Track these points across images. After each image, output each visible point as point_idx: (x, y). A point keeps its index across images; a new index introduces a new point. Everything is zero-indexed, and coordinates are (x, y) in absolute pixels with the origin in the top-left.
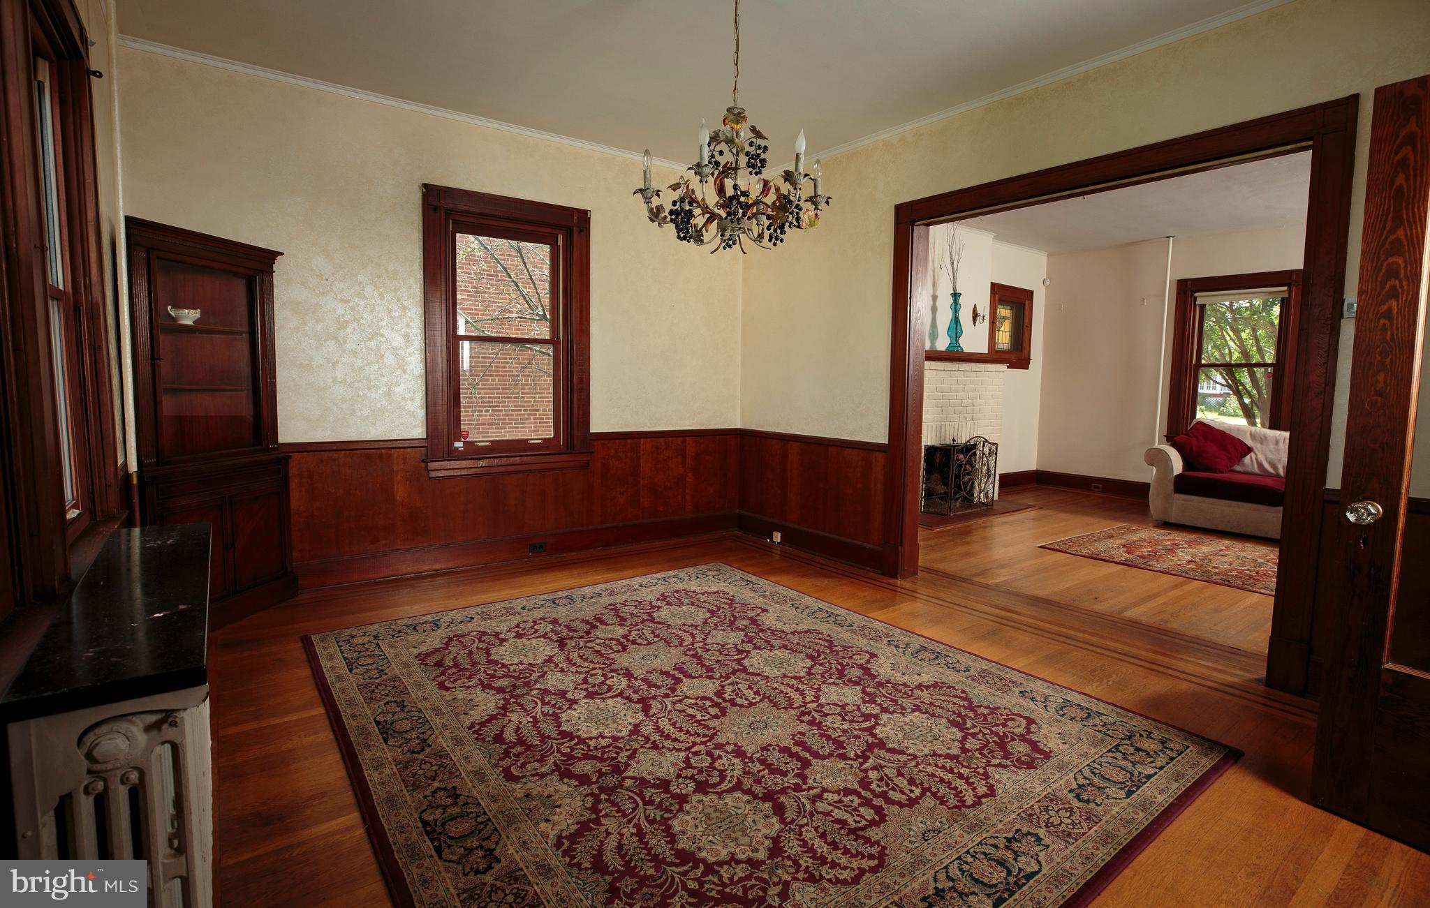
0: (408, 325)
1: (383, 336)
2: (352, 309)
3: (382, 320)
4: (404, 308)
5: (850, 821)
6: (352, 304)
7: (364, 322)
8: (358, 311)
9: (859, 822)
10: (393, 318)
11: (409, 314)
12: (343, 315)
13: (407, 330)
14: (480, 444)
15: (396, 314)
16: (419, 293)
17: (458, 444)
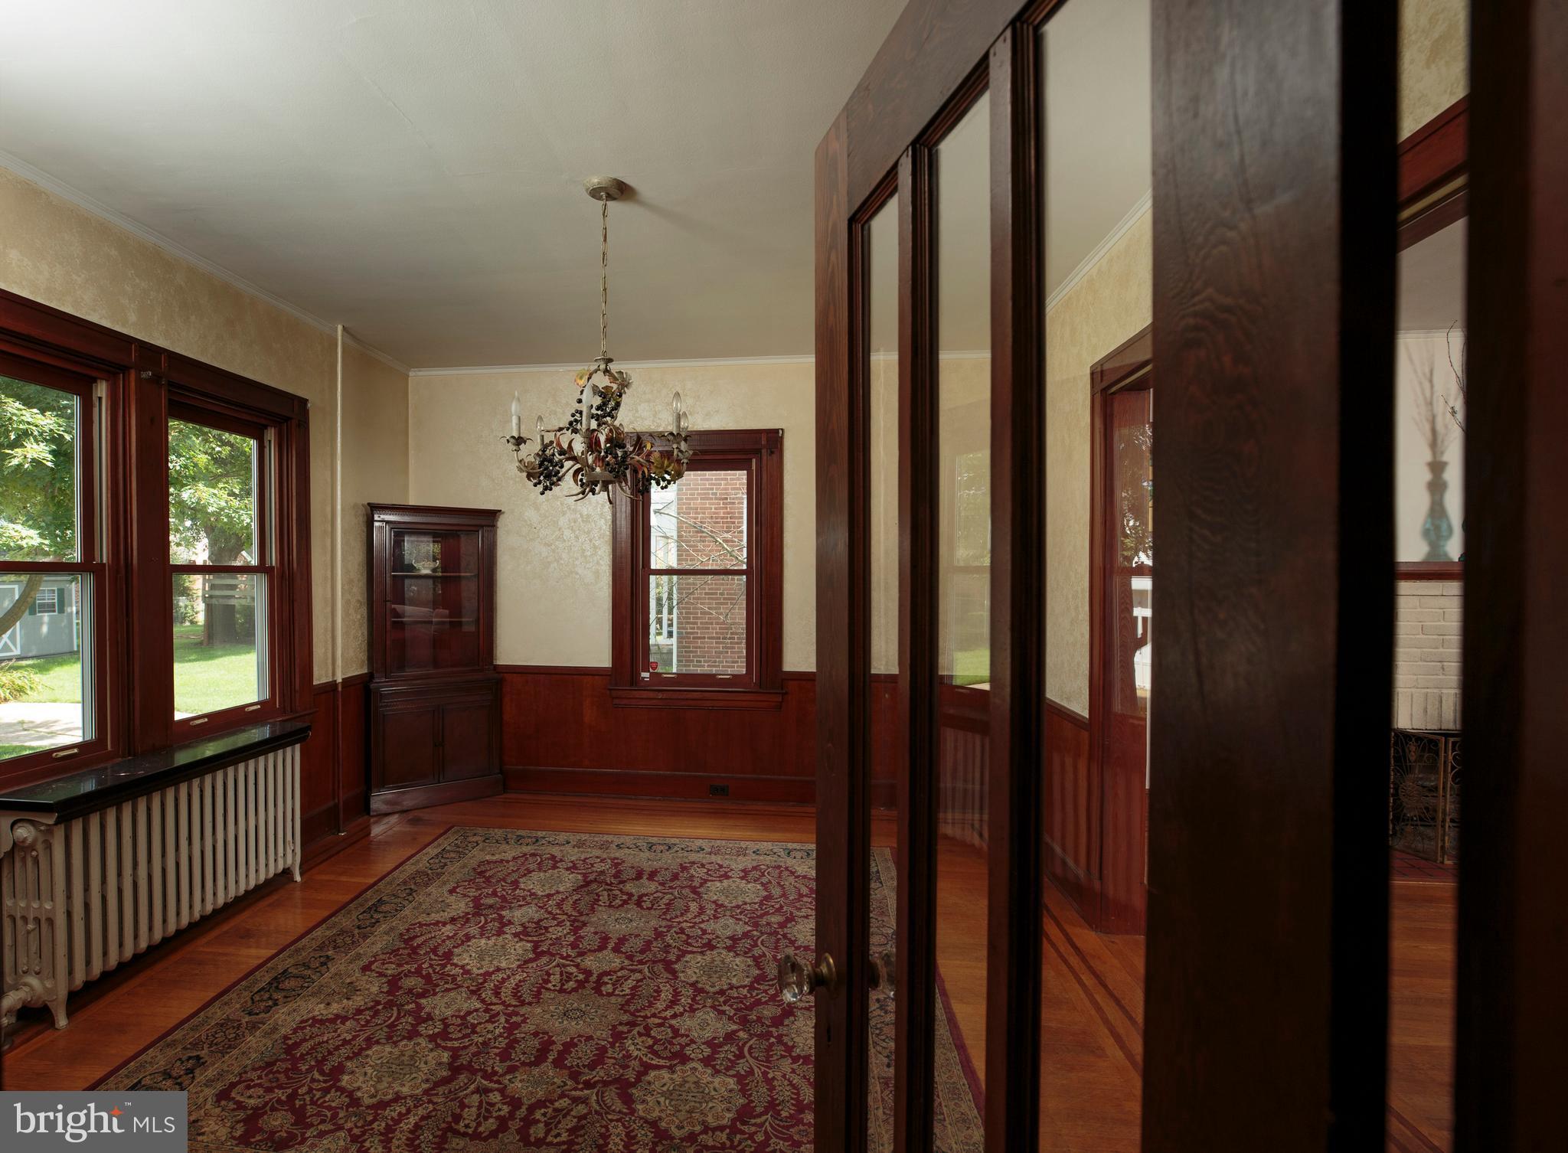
0: (598, 563)
1: (577, 573)
2: (554, 551)
3: (577, 559)
4: (595, 547)
6: (553, 547)
7: (562, 562)
8: (558, 553)
10: (586, 557)
11: (599, 553)
12: (547, 557)
13: (597, 567)
14: (665, 676)
15: (589, 553)
16: (608, 533)
17: (645, 675)
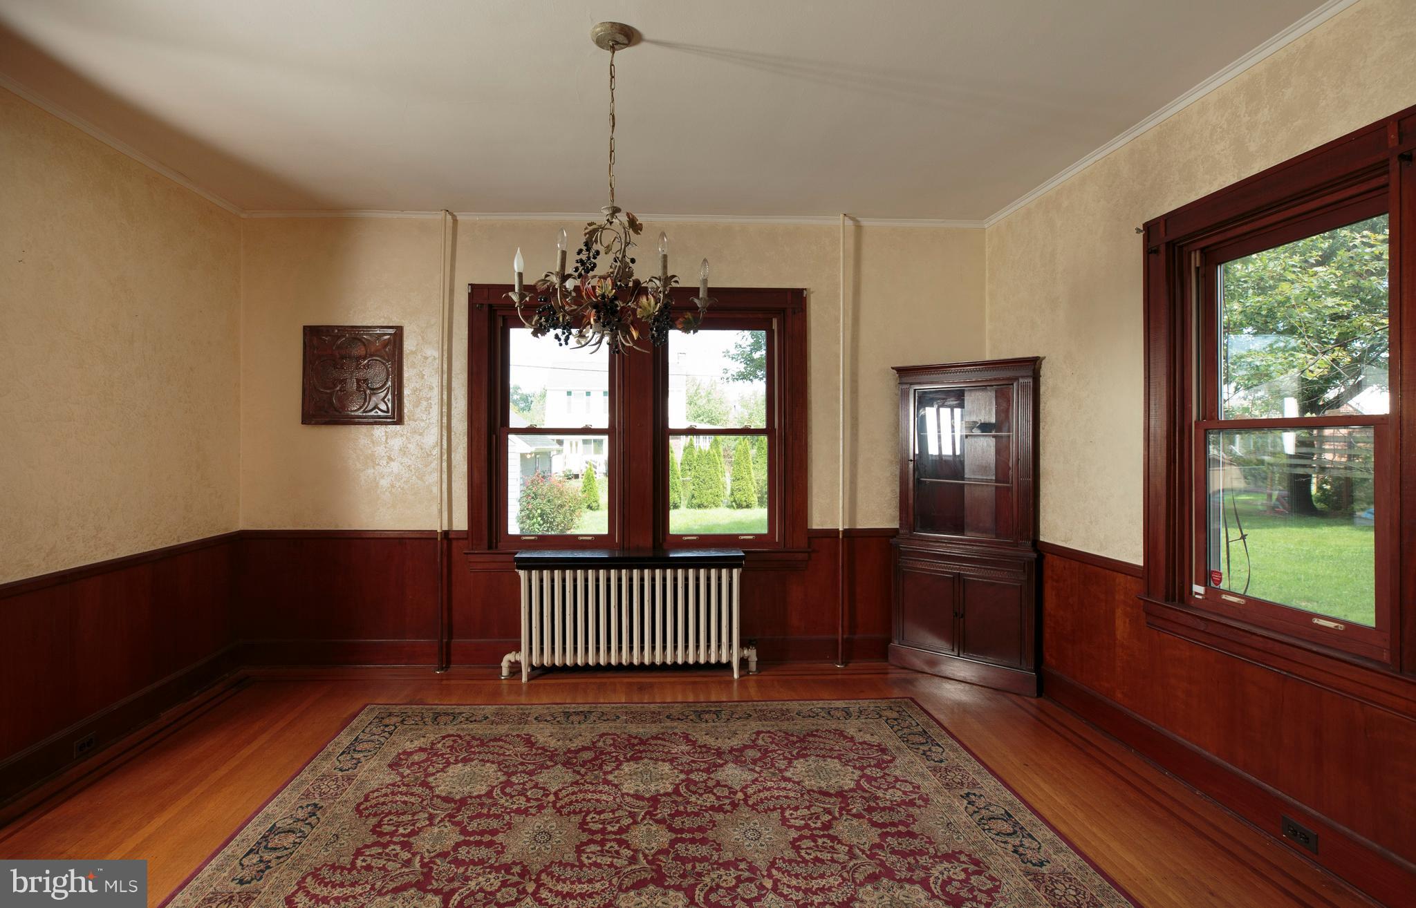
5: (395, 818)
9: (389, 821)
17: (1199, 589)
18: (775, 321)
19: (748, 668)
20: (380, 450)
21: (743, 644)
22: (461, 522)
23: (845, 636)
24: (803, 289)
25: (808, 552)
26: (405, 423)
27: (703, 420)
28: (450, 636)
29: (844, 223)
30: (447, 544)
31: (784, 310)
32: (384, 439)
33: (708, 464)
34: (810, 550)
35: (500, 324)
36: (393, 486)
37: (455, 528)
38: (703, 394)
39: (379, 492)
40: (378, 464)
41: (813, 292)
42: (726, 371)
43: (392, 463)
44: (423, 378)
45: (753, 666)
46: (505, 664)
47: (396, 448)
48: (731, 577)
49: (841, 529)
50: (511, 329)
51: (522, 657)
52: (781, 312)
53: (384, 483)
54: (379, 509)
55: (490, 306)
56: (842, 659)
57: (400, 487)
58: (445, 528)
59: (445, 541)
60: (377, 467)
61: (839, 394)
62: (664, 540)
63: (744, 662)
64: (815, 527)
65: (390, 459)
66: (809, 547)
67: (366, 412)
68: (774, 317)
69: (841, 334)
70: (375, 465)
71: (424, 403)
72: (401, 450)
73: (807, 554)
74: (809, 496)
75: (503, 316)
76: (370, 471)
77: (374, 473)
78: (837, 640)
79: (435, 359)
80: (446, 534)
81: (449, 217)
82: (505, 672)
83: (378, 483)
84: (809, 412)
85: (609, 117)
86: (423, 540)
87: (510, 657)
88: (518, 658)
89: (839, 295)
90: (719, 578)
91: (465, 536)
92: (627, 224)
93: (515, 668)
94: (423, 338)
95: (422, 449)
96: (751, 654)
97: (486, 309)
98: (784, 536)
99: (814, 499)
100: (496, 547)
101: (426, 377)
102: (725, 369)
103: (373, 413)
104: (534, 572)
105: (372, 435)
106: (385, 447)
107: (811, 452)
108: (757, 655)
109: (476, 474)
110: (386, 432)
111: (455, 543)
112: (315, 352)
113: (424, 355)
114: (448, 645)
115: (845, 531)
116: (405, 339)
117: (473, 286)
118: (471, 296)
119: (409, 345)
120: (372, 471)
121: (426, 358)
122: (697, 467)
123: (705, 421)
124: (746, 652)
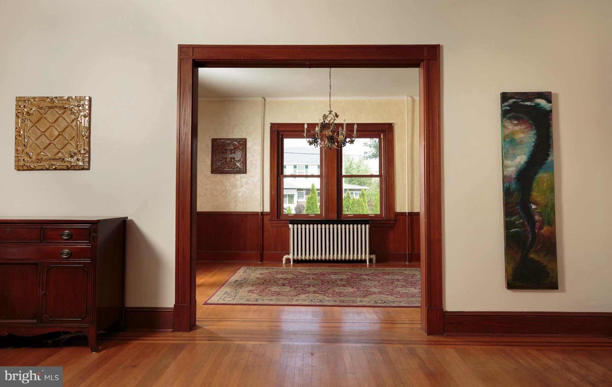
18: (382, 135)
19: (372, 262)
20: (238, 183)
21: (370, 253)
22: (267, 209)
23: (409, 253)
24: (392, 123)
25: (395, 220)
26: (247, 173)
27: (355, 183)
28: (263, 251)
29: (407, 98)
30: (262, 217)
31: (385, 131)
32: (239, 179)
33: (358, 207)
34: (396, 220)
35: (280, 137)
36: (243, 196)
37: (265, 211)
38: (355, 167)
39: (238, 198)
40: (238, 188)
41: (396, 124)
42: (366, 153)
43: (243, 188)
44: (253, 157)
45: (374, 261)
46: (284, 259)
47: (244, 182)
48: (366, 228)
49: (407, 212)
50: (284, 139)
51: (291, 257)
52: (384, 131)
53: (240, 195)
54: (238, 204)
55: (278, 131)
56: (408, 261)
57: (245, 196)
58: (262, 211)
59: (262, 216)
60: (237, 189)
61: (406, 161)
62: (341, 216)
63: (371, 260)
64: (398, 211)
65: (242, 186)
66: (395, 218)
67: (234, 169)
68: (382, 133)
69: (406, 140)
70: (236, 188)
71: (254, 166)
72: (246, 183)
73: (394, 221)
74: (395, 199)
75: (282, 134)
76: (235, 190)
77: (236, 191)
78: (406, 254)
79: (258, 150)
80: (262, 213)
81: (263, 99)
82: (284, 262)
83: (237, 195)
84: (395, 168)
85: (329, 86)
86: (255, 214)
87: (286, 257)
88: (289, 257)
89: (406, 125)
90: (361, 229)
91: (269, 214)
92: (335, 116)
93: (288, 260)
94: (254, 143)
95: (253, 182)
96: (373, 257)
97: (276, 132)
98: (386, 214)
99: (397, 201)
100: (280, 218)
101: (255, 157)
102: (365, 152)
103: (236, 170)
104: (295, 225)
105: (236, 177)
106: (240, 182)
107: (396, 183)
108: (376, 257)
109: (273, 192)
110: (240, 176)
111: (265, 217)
112: (216, 148)
113: (254, 149)
114: (263, 253)
115: (408, 213)
116: (247, 143)
117: (271, 124)
118: (271, 127)
119: (248, 145)
120: (236, 190)
121: (255, 150)
122: (352, 209)
123: (356, 184)
124: (372, 256)
